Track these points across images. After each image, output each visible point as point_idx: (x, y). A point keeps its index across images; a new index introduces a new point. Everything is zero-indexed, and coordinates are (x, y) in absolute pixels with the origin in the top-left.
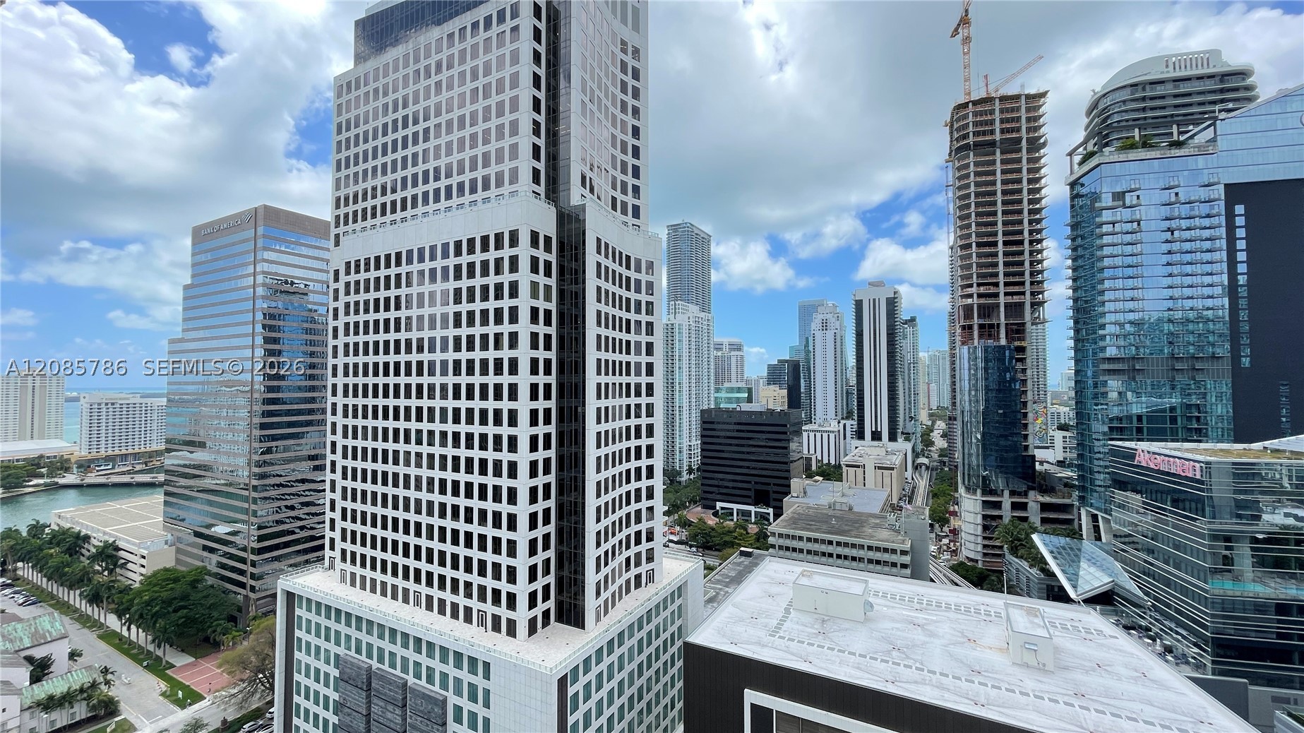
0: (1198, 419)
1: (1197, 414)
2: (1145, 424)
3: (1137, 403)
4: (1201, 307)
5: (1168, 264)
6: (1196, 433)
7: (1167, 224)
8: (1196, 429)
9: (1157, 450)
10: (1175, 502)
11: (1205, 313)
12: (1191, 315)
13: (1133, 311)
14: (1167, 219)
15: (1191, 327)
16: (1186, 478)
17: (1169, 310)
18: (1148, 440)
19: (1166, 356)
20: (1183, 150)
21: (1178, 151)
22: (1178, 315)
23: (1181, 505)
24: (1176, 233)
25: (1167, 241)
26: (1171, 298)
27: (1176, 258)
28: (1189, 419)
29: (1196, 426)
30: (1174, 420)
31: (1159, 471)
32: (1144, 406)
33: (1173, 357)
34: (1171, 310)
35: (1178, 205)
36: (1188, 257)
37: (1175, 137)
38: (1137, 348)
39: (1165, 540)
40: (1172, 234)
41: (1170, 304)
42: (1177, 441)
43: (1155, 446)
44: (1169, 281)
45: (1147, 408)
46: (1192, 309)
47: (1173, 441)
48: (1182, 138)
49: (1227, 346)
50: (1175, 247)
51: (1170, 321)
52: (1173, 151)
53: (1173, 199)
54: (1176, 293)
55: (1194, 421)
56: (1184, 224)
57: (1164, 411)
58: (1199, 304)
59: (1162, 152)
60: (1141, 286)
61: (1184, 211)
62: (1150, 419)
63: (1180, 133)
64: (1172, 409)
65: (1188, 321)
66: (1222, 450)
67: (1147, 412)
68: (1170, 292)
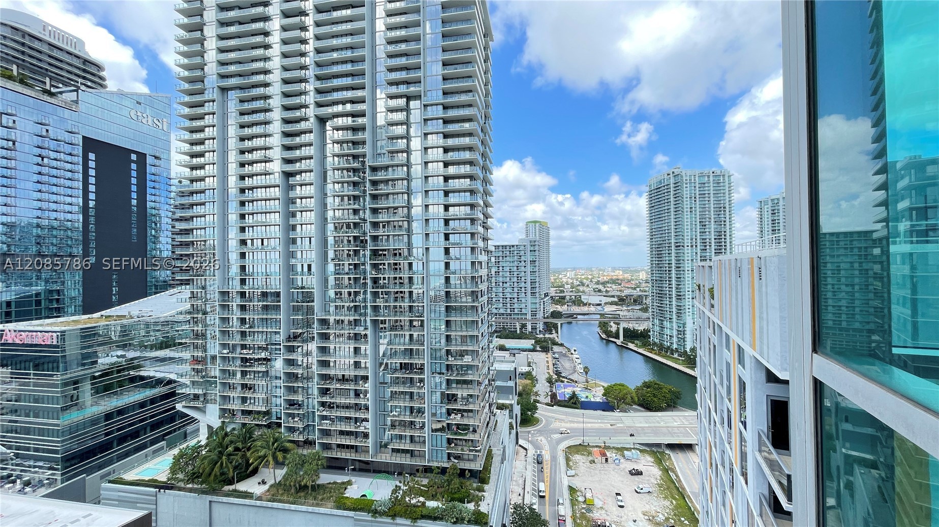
0: (58, 300)
1: (57, 297)
2: (13, 309)
3: (6, 291)
4: (63, 219)
5: (38, 182)
6: (56, 311)
7: (38, 151)
8: (56, 308)
9: (22, 328)
10: (36, 367)
11: (65, 223)
12: (55, 224)
13: (6, 215)
14: (39, 147)
15: (55, 233)
16: (46, 346)
17: (38, 217)
18: (16, 321)
19: (34, 253)
20: (53, 99)
21: (49, 98)
22: (46, 222)
23: (41, 368)
24: (46, 160)
25: (38, 164)
26: (40, 209)
27: (45, 179)
28: (51, 301)
29: (56, 306)
30: (38, 303)
31: (23, 345)
32: (13, 293)
33: (39, 254)
34: (40, 218)
35: (48, 139)
36: (54, 180)
37: (48, 87)
38: (9, 246)
39: (28, 398)
40: (43, 160)
41: (39, 213)
42: (40, 319)
43: (22, 326)
44: (39, 195)
45: (16, 295)
46: (56, 219)
47: (37, 319)
48: (53, 90)
49: (81, 247)
50: (45, 170)
51: (38, 226)
52: (45, 97)
53: (44, 133)
54: (44, 205)
55: (55, 302)
56: (53, 155)
57: (31, 296)
58: (61, 216)
59: (37, 94)
60: (14, 195)
61: (53, 145)
62: (19, 303)
63: (52, 86)
64: (38, 295)
65: (53, 228)
66: (73, 321)
67: (16, 299)
68: (39, 204)
